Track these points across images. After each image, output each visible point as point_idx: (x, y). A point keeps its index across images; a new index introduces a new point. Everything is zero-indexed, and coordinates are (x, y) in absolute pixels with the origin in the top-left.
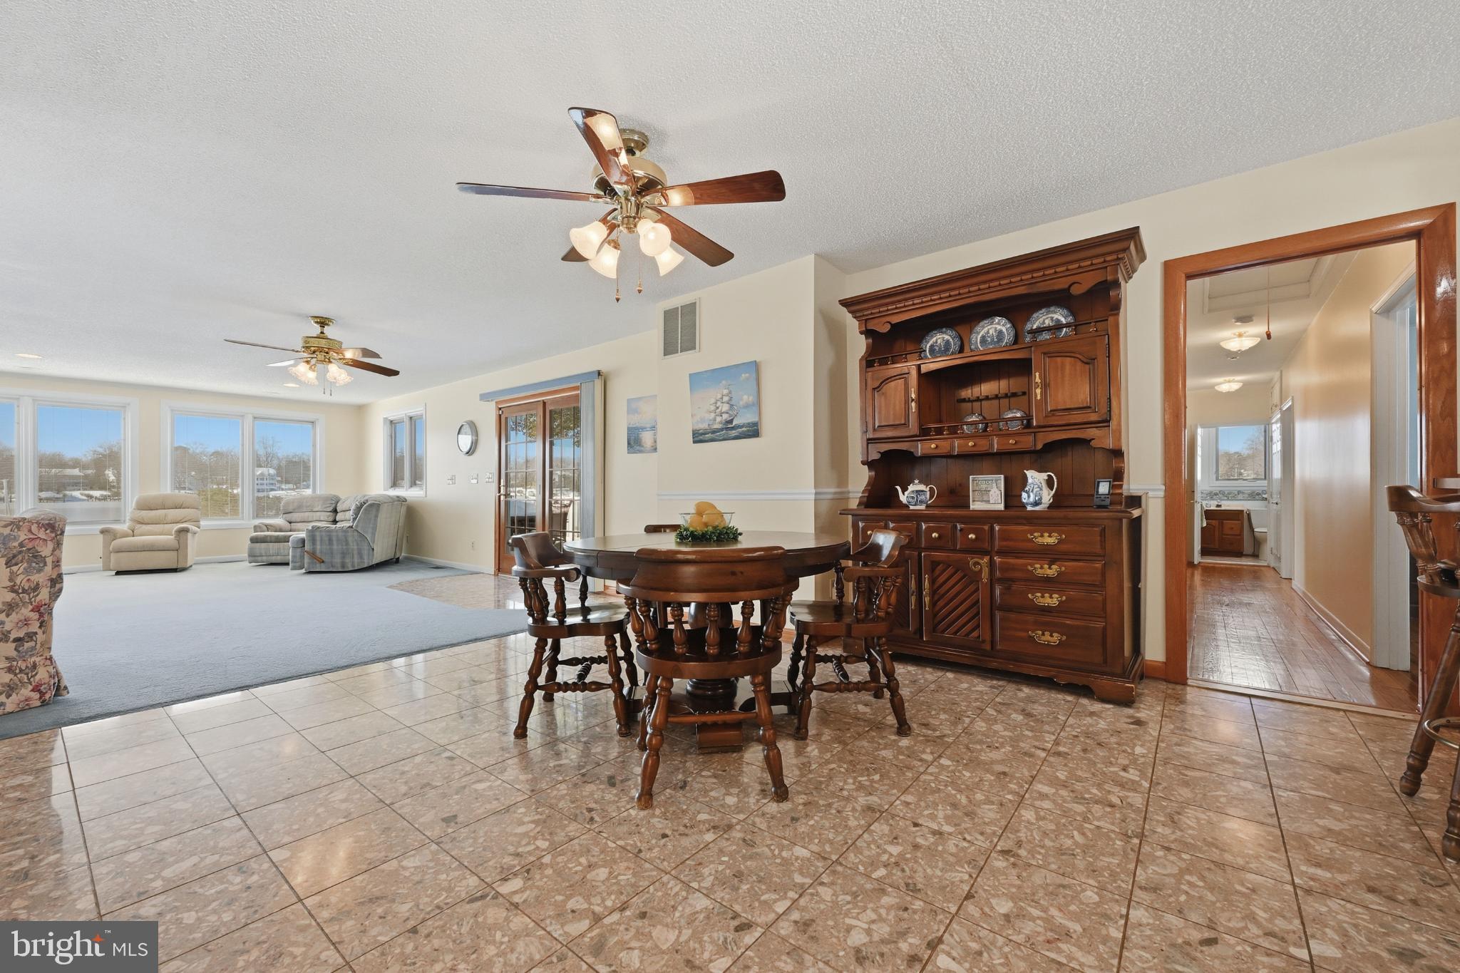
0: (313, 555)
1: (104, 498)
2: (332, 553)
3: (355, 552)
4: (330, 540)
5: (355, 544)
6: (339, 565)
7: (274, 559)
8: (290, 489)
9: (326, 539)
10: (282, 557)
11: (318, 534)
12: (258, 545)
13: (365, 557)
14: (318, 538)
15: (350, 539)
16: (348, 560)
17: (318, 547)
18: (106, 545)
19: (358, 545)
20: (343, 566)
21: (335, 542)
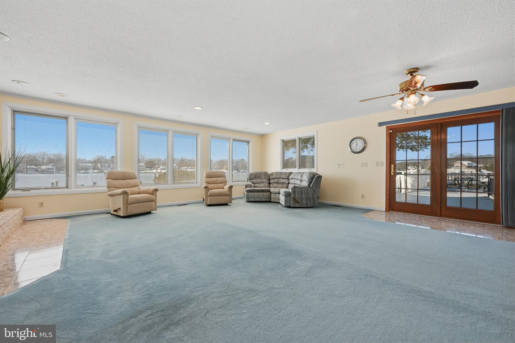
0: (294, 199)
1: (98, 173)
2: (302, 199)
3: (312, 198)
4: (301, 193)
5: (311, 195)
6: (305, 205)
7: (257, 200)
8: (149, 170)
9: (300, 192)
10: (266, 199)
11: (296, 190)
12: (250, 193)
13: (316, 201)
14: (297, 192)
15: (309, 192)
16: (309, 202)
17: (297, 196)
18: (207, 193)
19: (313, 195)
20: (307, 205)
21: (303, 194)
